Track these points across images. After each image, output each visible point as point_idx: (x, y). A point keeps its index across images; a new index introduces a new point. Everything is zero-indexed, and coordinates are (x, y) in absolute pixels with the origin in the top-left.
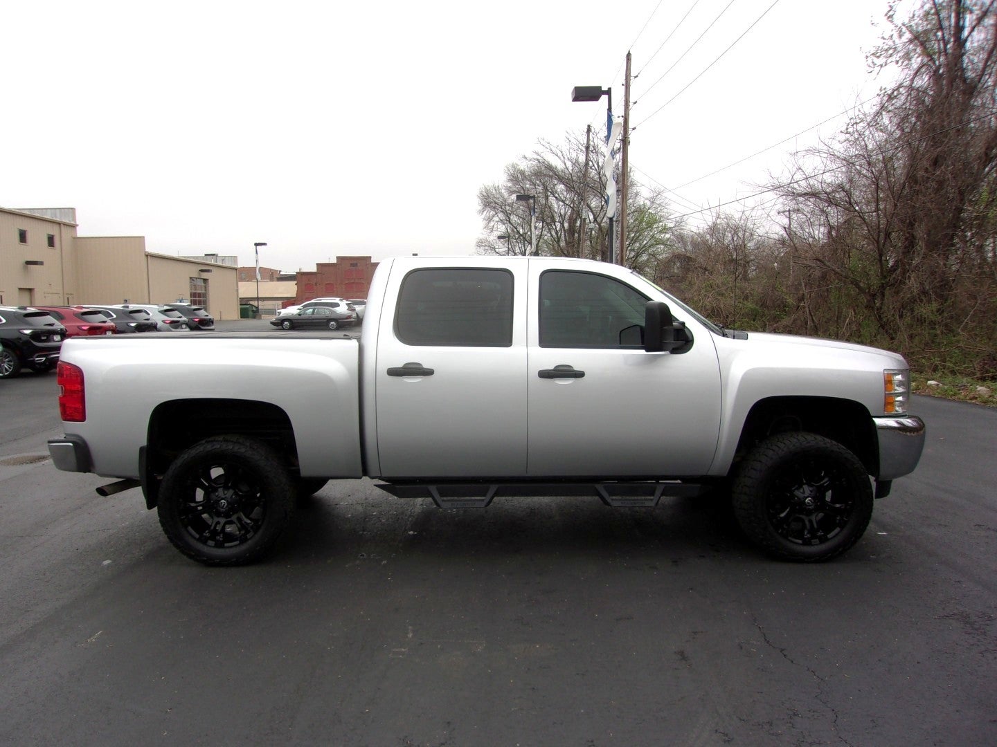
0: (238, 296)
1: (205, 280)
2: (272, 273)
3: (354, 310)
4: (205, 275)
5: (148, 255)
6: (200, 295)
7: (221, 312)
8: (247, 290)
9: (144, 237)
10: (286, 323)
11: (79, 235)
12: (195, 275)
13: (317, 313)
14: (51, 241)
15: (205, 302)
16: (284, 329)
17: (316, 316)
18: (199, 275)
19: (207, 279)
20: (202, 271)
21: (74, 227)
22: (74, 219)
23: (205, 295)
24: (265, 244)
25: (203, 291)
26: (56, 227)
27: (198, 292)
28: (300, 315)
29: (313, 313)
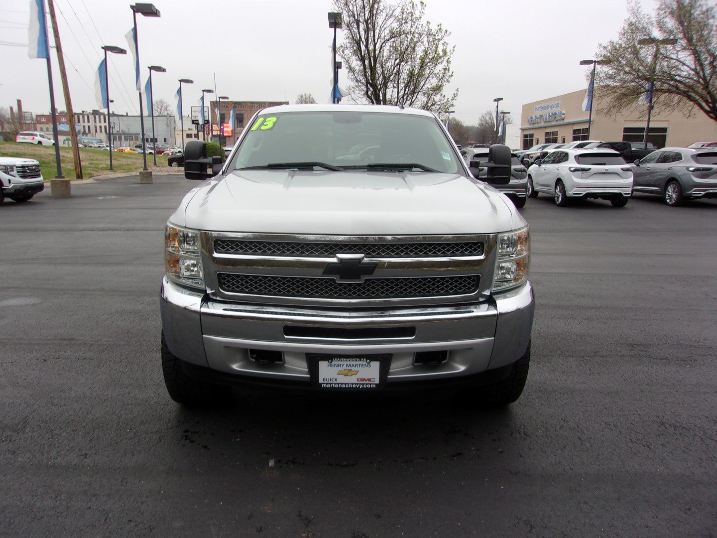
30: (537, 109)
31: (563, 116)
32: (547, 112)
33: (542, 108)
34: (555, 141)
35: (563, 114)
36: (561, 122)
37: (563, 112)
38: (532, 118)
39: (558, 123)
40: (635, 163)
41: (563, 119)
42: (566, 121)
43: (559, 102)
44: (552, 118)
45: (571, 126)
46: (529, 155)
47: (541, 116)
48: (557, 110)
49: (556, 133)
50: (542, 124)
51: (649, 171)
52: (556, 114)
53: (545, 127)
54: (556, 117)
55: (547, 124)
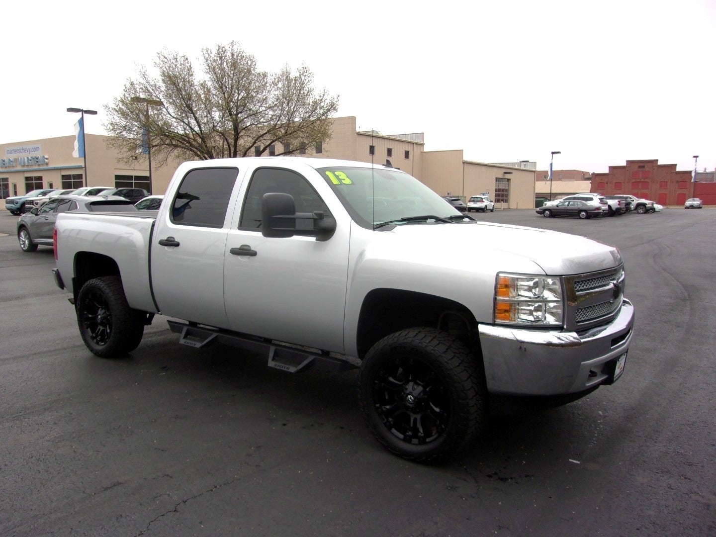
0: (534, 191)
1: (509, 180)
2: (584, 175)
3: (606, 203)
4: (508, 176)
5: (465, 163)
6: (503, 190)
7: (517, 203)
8: (542, 187)
9: (462, 150)
10: (546, 212)
11: (425, 151)
12: (500, 176)
13: (572, 205)
14: (407, 155)
15: (507, 196)
16: (545, 217)
17: (570, 207)
18: (504, 176)
19: (510, 179)
20: (505, 173)
21: (422, 145)
22: (423, 140)
23: (507, 191)
24: (559, 152)
25: (507, 188)
26: (411, 146)
27: (503, 188)
28: (557, 206)
29: (568, 205)
30: (9, 152)
31: (46, 160)
32: (25, 156)
33: (15, 151)
34: (40, 186)
35: (47, 159)
36: (45, 167)
37: (46, 156)
38: (4, 161)
39: (41, 167)
40: (32, 212)
41: (47, 164)
42: (51, 166)
43: (39, 146)
44: (32, 162)
45: (59, 171)
46: (33, 201)
47: (16, 160)
48: (38, 154)
49: (40, 178)
50: (19, 168)
51: (47, 221)
52: (37, 158)
53: (24, 172)
54: (37, 162)
55: (25, 168)
